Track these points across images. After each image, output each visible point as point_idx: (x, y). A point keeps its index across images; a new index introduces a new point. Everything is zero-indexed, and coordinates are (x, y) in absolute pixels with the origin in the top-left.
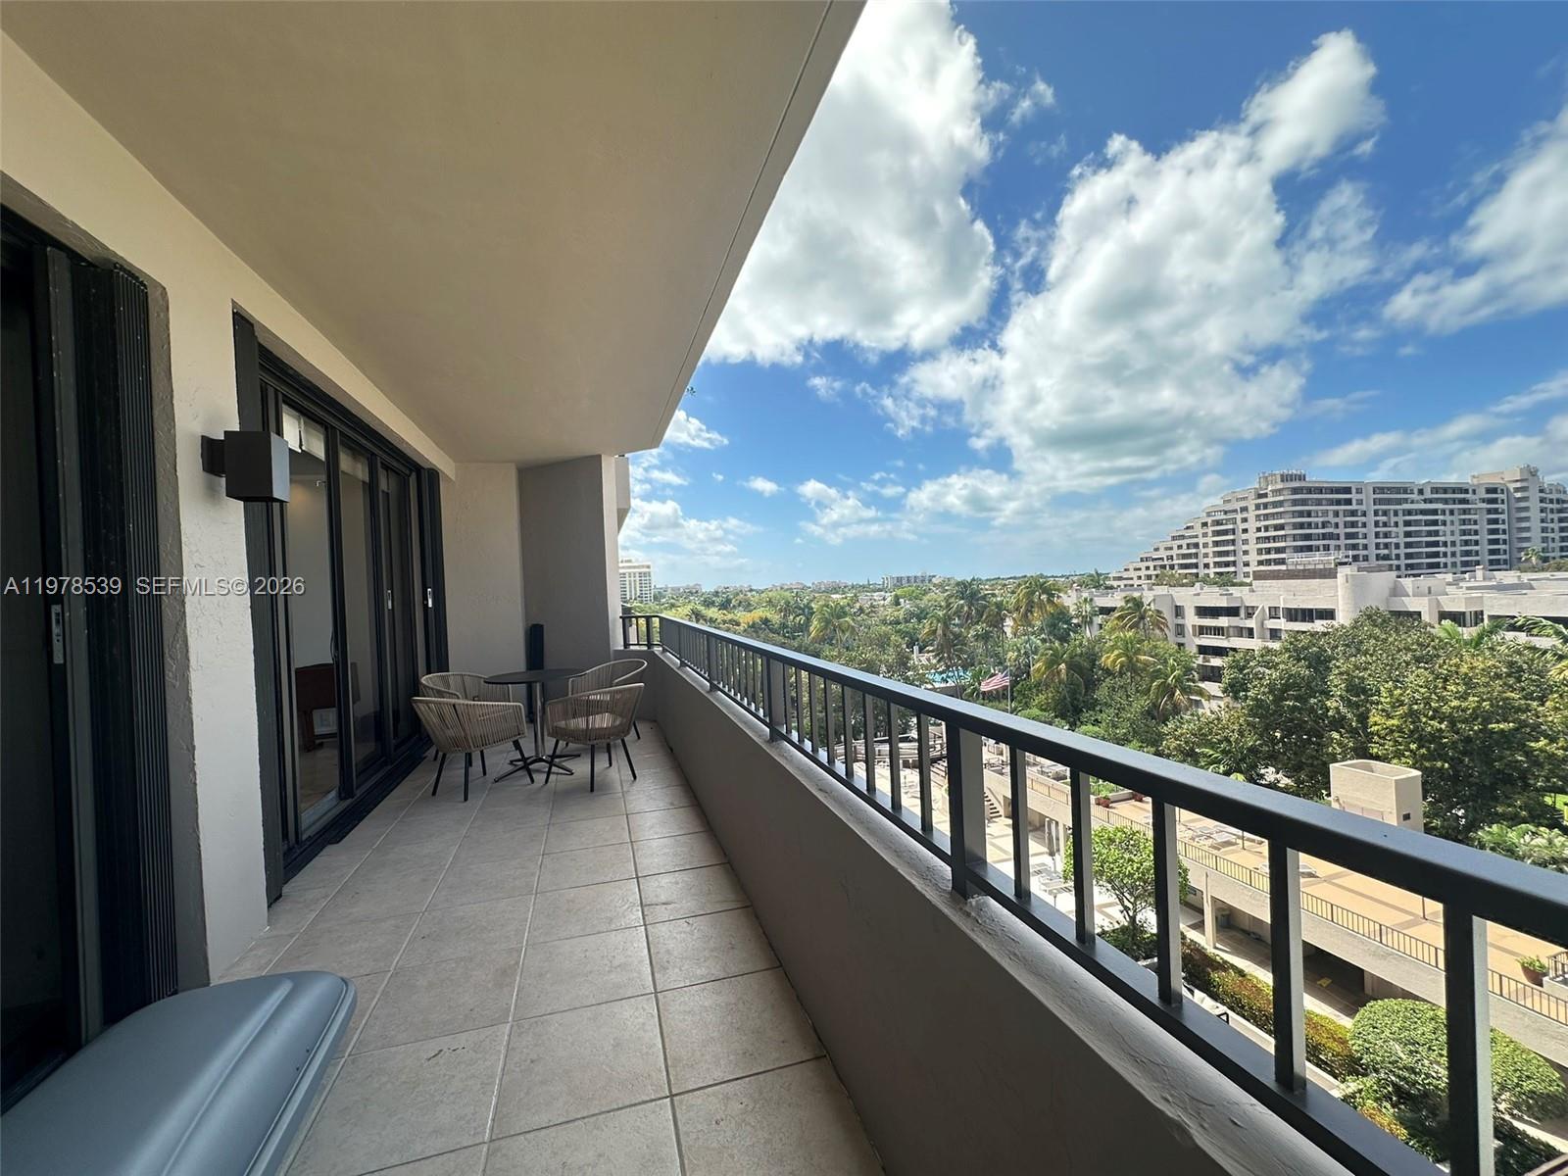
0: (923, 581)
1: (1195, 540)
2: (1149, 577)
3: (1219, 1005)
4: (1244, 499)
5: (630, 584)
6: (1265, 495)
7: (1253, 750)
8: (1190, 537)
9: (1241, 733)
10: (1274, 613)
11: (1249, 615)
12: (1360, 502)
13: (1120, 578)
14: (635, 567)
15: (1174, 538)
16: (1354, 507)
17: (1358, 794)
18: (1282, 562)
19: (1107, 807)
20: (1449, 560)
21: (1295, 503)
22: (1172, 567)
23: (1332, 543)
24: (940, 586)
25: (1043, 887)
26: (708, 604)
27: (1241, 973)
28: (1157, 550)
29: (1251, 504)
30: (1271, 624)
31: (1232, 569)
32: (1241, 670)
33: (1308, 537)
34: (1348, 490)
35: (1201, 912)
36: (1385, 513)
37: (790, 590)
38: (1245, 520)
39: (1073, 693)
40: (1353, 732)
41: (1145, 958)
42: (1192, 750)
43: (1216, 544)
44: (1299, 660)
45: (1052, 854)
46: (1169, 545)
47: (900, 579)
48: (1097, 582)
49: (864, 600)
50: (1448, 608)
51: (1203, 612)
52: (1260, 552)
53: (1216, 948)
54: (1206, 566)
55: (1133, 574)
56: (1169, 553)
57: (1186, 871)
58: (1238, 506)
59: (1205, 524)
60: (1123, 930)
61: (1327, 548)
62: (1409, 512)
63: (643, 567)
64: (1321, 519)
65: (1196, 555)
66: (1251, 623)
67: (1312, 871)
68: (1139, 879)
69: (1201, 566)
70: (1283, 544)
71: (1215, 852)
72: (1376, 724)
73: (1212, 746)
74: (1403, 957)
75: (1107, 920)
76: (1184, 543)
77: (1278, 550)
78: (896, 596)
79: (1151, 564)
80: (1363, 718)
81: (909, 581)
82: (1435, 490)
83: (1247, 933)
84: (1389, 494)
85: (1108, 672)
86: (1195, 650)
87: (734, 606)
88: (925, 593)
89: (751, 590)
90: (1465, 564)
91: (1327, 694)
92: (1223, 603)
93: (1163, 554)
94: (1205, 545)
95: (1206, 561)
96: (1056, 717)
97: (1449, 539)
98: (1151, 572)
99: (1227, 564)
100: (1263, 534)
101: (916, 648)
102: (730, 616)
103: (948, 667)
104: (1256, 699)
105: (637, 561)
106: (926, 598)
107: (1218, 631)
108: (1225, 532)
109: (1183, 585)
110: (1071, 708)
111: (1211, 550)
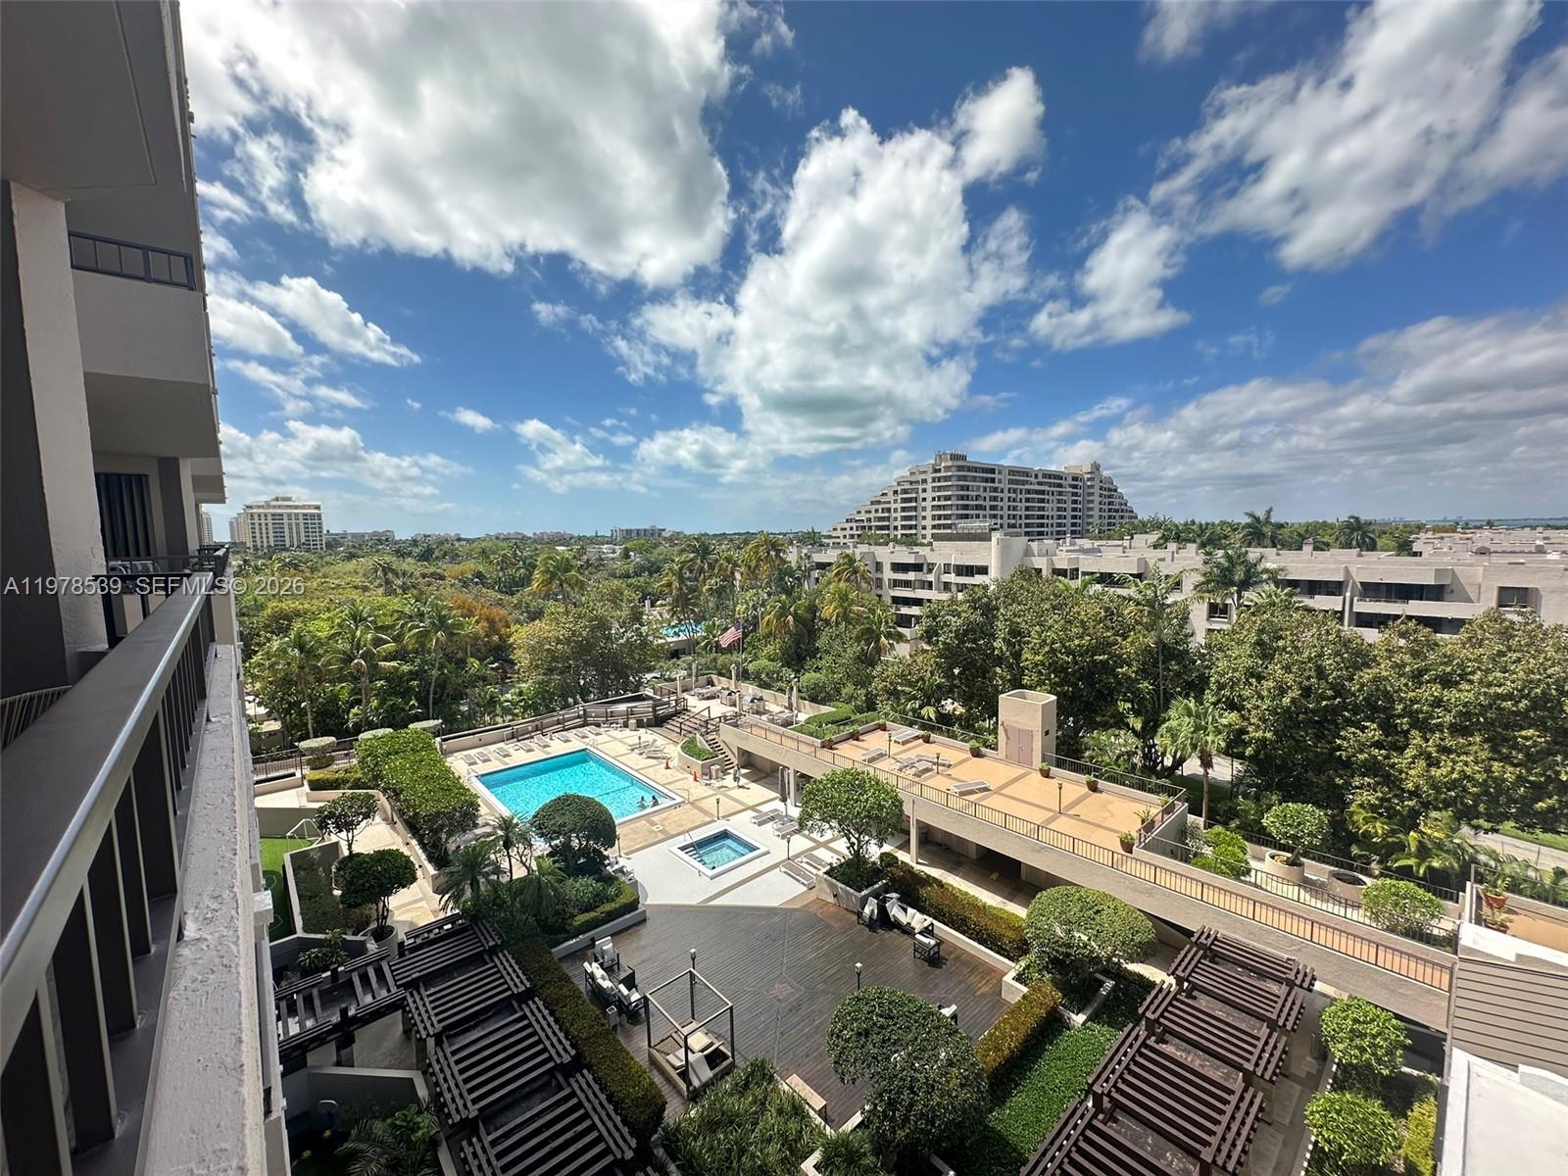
0: (652, 535)
1: (887, 506)
2: (852, 536)
3: (926, 917)
4: (925, 472)
5: (290, 529)
6: (939, 471)
7: (939, 686)
8: (885, 503)
9: (932, 673)
10: (947, 569)
11: (930, 571)
12: (1000, 482)
13: (830, 537)
14: (296, 507)
15: (872, 503)
16: (996, 485)
17: (1017, 719)
18: (949, 527)
19: (831, 748)
20: (1049, 529)
21: (959, 478)
22: (870, 528)
23: (981, 513)
24: (670, 540)
25: (777, 833)
26: (401, 554)
27: (940, 884)
28: (859, 512)
29: (929, 477)
30: (945, 578)
31: (914, 532)
32: (934, 619)
33: (966, 507)
34: (992, 471)
35: (908, 833)
36: (1015, 491)
37: (506, 539)
38: (924, 490)
39: (797, 643)
40: (1010, 667)
41: (867, 887)
42: (895, 689)
43: (904, 509)
44: (975, 609)
45: (784, 800)
46: (868, 508)
47: (629, 532)
48: (813, 539)
49: (592, 552)
50: (1058, 566)
51: (898, 567)
52: (934, 518)
53: (918, 863)
54: (896, 528)
55: (839, 533)
56: (868, 516)
57: (901, 803)
58: (920, 478)
59: (896, 492)
60: (848, 864)
61: (978, 516)
62: (1029, 492)
63: (309, 507)
64: (975, 493)
65: (888, 519)
66: (931, 578)
67: (987, 785)
68: (865, 817)
69: (892, 528)
70: (949, 512)
71: (917, 779)
72: (1027, 660)
73: (910, 684)
74: (1050, 848)
75: (836, 856)
76: (880, 507)
77: (947, 517)
78: (626, 548)
79: (854, 525)
80: (1017, 655)
81: (638, 534)
82: (1045, 476)
83: (939, 844)
84: (1019, 475)
85: (827, 622)
86: (889, 601)
87: (437, 557)
88: (655, 546)
89: (459, 539)
90: (1058, 533)
91: (993, 636)
92: (911, 560)
93: (863, 516)
94: (896, 510)
95: (895, 524)
96: (783, 666)
97: (1050, 513)
98: (854, 532)
99: (910, 527)
100: (935, 503)
101: (647, 602)
102: (432, 569)
103: (680, 621)
104: (945, 643)
105: (299, 499)
106: (656, 552)
107: (907, 584)
108: (910, 500)
109: (880, 544)
110: (795, 656)
111: (899, 514)
